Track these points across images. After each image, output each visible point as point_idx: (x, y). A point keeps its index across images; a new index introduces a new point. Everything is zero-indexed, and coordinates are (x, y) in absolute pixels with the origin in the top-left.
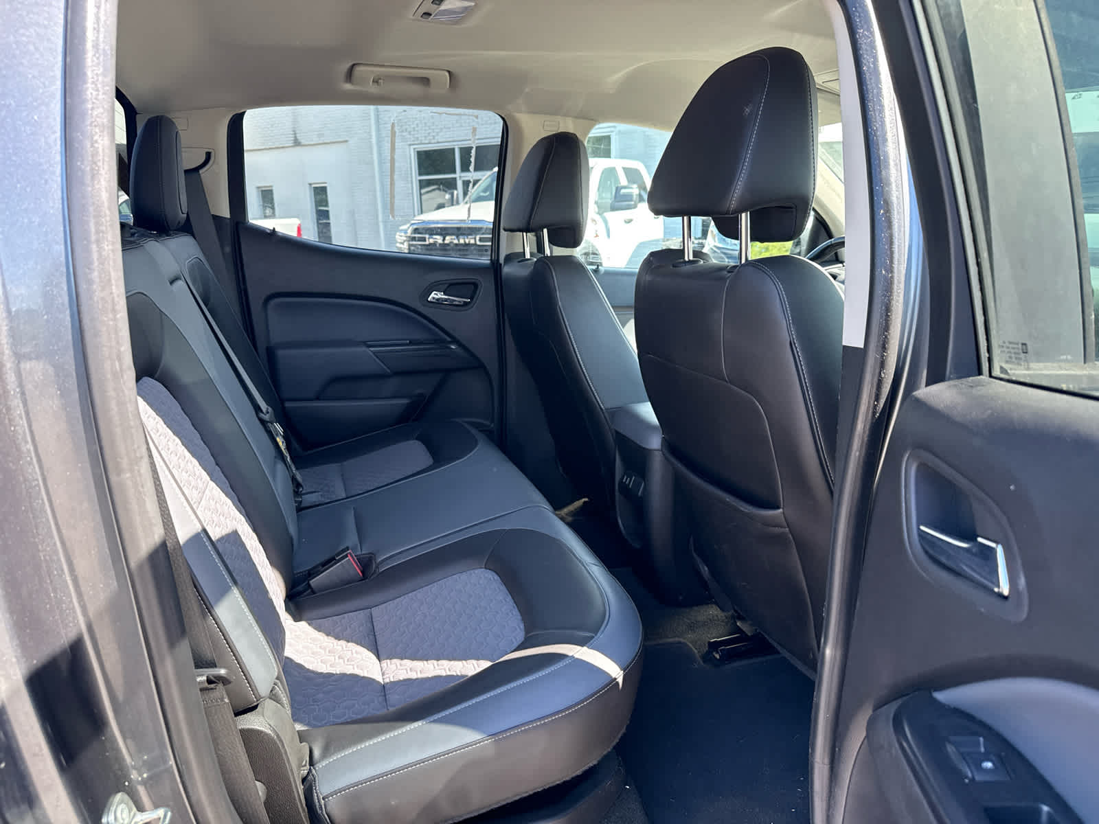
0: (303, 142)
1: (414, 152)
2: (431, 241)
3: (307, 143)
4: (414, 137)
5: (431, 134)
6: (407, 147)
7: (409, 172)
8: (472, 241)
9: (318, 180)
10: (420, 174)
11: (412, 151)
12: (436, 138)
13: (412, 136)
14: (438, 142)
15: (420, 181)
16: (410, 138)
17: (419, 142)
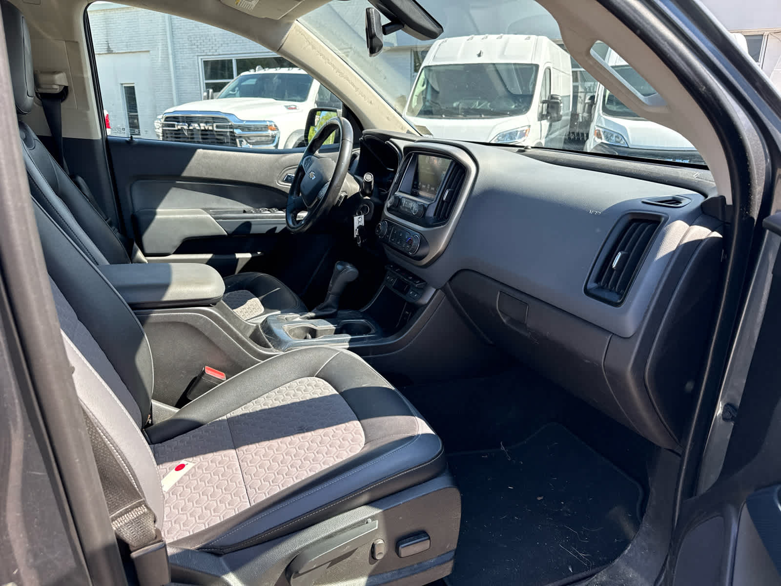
0: (115, 50)
1: (201, 61)
2: (179, 127)
3: (116, 52)
4: (201, 50)
5: (214, 48)
6: (196, 57)
7: (198, 77)
8: (210, 128)
9: (129, 82)
10: (206, 79)
11: (200, 60)
12: (218, 51)
13: (199, 49)
14: (219, 55)
15: (206, 84)
16: (197, 51)
17: (205, 54)
